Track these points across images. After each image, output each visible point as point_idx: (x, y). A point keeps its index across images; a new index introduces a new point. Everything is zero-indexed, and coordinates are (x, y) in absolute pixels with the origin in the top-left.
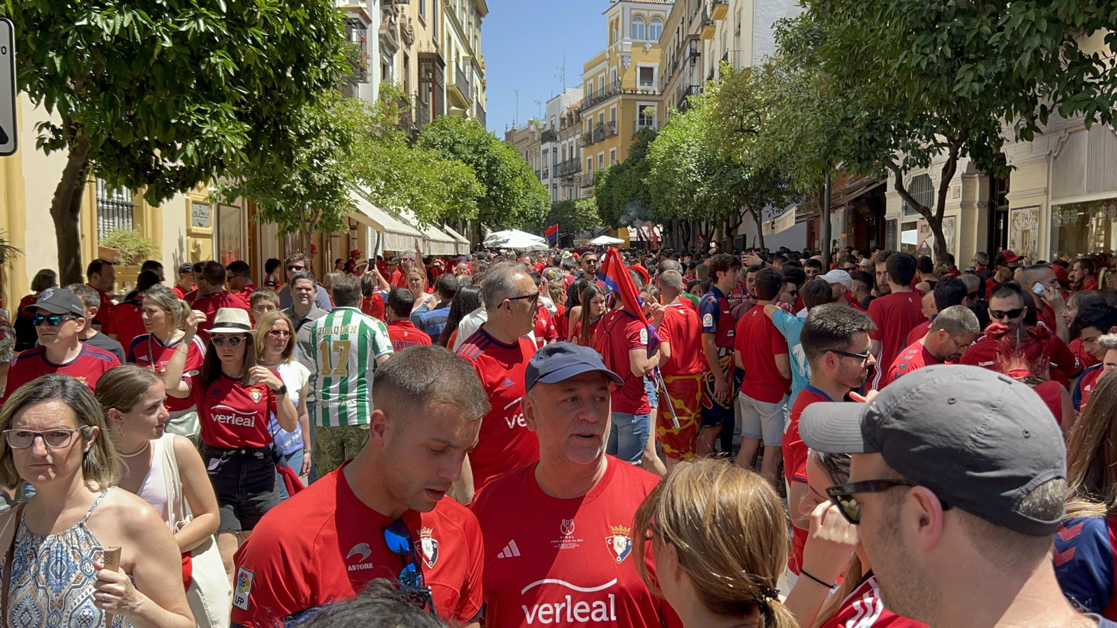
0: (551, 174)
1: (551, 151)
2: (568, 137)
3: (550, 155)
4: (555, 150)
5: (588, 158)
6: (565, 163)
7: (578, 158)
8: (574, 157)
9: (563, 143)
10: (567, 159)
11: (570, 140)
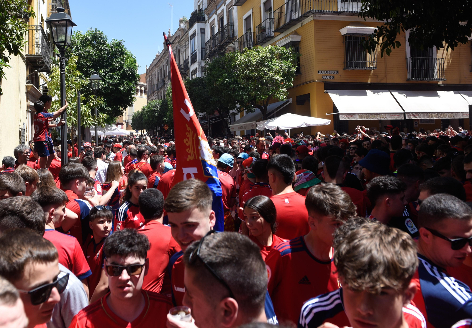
0: (199, 57)
1: (198, 33)
2: (217, 9)
3: (198, 38)
4: (203, 31)
5: (245, 16)
6: (213, 37)
7: (230, 23)
8: (225, 22)
9: (211, 20)
10: (216, 31)
11: (219, 11)
